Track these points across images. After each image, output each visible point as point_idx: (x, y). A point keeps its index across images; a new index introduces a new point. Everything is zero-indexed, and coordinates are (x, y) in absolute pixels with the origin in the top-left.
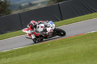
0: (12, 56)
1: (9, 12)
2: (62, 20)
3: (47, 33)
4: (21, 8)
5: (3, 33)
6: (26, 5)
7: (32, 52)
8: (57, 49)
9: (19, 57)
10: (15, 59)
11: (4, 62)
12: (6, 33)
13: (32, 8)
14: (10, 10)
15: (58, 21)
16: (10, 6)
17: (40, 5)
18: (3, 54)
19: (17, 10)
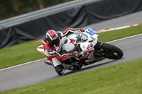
3: (82, 53)
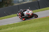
0: (14, 26)
1: (13, 4)
2: (40, 9)
4: (18, 2)
5: (10, 15)
6: (21, 1)
7: (24, 25)
8: (37, 23)
9: (18, 27)
10: (15, 28)
11: (10, 29)
12: (11, 15)
13: (24, 3)
14: (13, 3)
15: (38, 9)
16: (13, 1)
17: (28, 1)
18: (9, 25)
19: (17, 3)
